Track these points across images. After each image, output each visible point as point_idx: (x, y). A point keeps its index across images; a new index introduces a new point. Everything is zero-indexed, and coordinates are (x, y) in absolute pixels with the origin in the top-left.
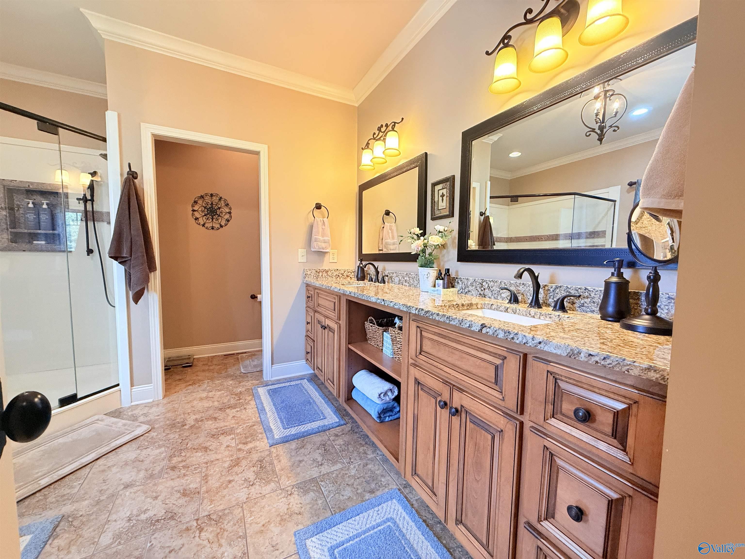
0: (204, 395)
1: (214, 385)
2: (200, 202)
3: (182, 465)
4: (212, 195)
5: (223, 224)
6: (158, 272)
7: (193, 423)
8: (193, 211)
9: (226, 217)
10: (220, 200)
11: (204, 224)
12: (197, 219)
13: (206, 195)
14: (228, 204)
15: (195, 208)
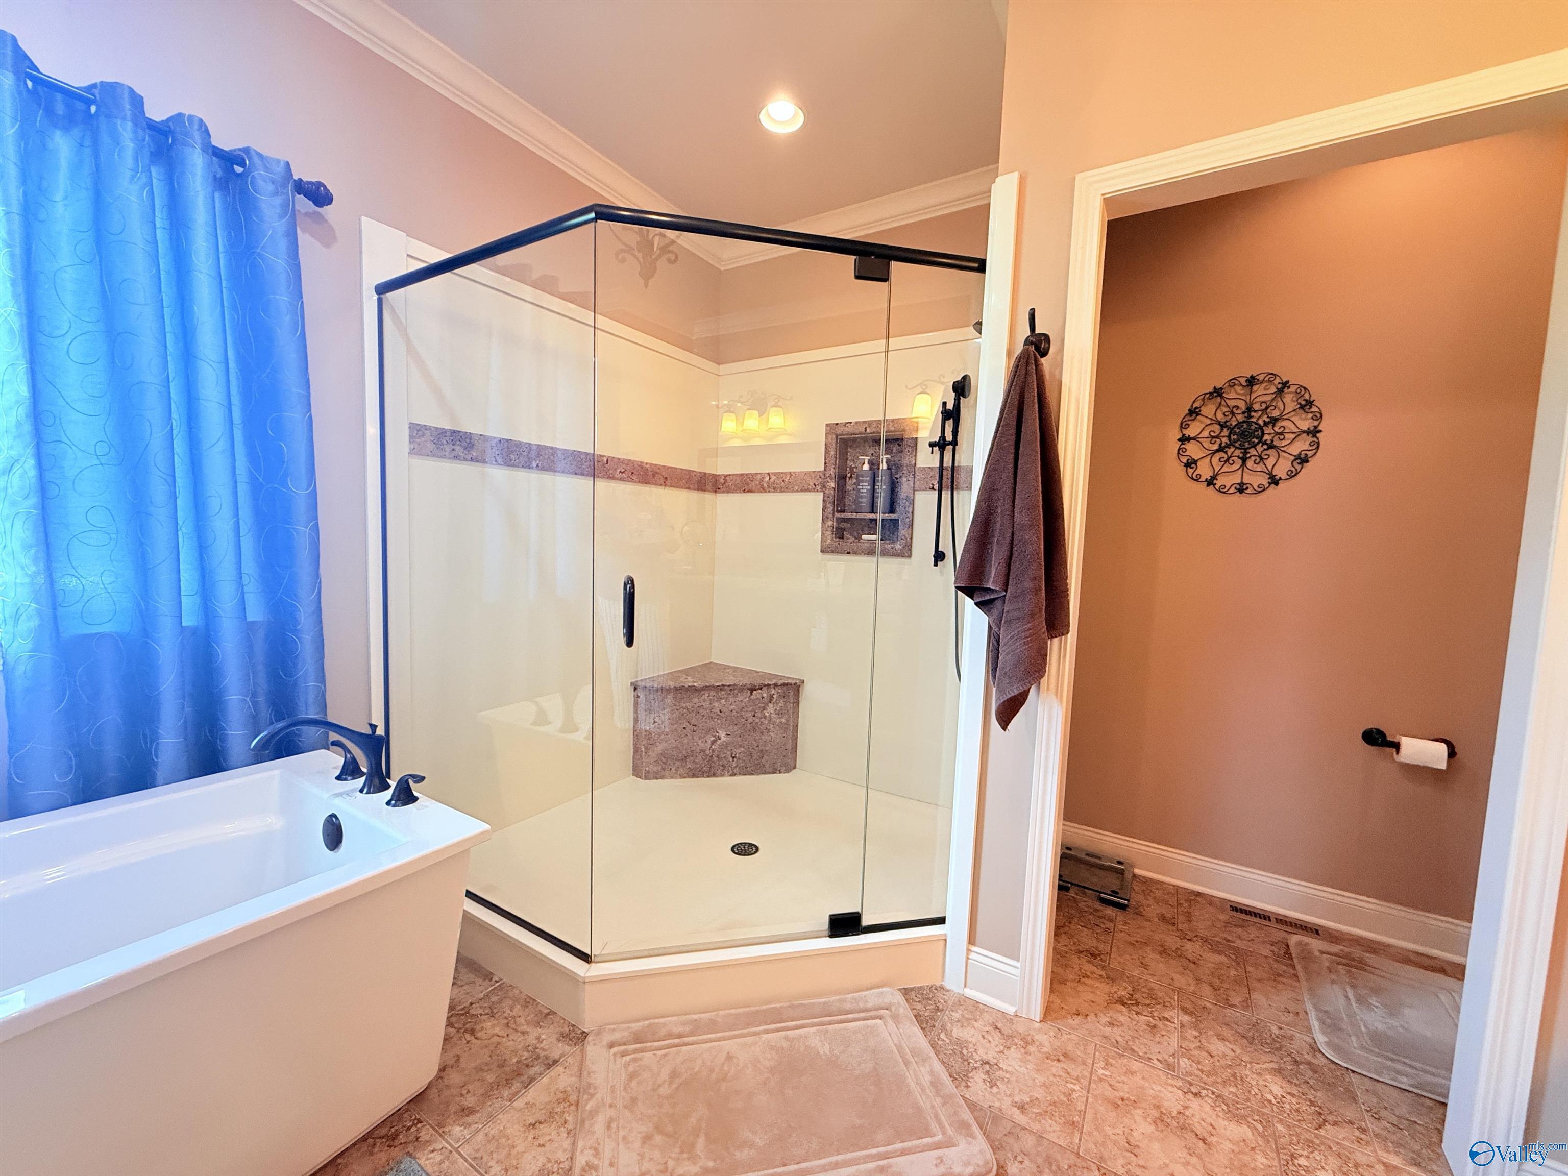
0: (1170, 1096)
1: (1208, 1062)
2: (1209, 410)
4: (1252, 382)
5: (1281, 471)
6: (1072, 637)
8: (1184, 439)
9: (1296, 448)
10: (1280, 391)
11: (1214, 477)
12: (1191, 464)
13: (1232, 383)
14: (1310, 403)
15: (1191, 432)
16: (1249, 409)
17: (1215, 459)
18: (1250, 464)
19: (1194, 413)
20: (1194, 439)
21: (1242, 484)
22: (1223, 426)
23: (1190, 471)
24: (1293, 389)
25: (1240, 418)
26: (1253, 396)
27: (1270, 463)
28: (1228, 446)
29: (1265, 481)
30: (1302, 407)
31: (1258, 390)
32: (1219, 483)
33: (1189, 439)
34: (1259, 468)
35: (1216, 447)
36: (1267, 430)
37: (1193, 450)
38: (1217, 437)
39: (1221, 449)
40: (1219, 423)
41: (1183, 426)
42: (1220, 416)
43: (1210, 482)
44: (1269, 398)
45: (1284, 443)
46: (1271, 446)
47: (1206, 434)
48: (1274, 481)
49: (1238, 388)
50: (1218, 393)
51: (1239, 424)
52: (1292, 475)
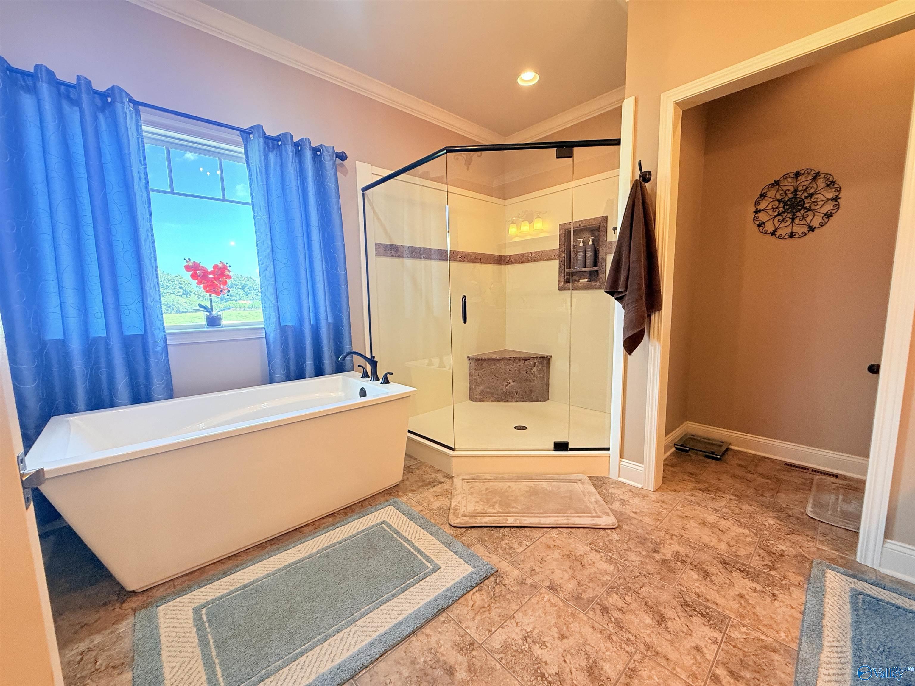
0: (712, 518)
1: (737, 510)
3: (616, 616)
4: (797, 175)
5: (815, 223)
7: (669, 557)
8: (757, 212)
9: (825, 210)
10: (815, 178)
11: (775, 231)
12: (762, 224)
13: (785, 177)
14: (833, 183)
15: (761, 207)
16: (796, 191)
17: (776, 220)
18: (797, 221)
19: (763, 196)
20: (763, 210)
21: (792, 233)
22: (780, 201)
23: (761, 228)
24: (822, 176)
25: (790, 196)
26: (798, 183)
27: (809, 219)
28: (783, 212)
29: (806, 230)
30: (828, 186)
31: (802, 178)
32: (778, 233)
33: (760, 211)
34: (802, 223)
35: (776, 213)
36: (807, 201)
37: (762, 217)
38: (776, 208)
39: (779, 215)
40: (778, 200)
41: (757, 204)
42: (778, 196)
43: (773, 234)
44: (808, 182)
45: (818, 207)
46: (809, 210)
47: (770, 207)
48: (812, 229)
49: (789, 179)
50: (777, 183)
51: (790, 199)
52: (822, 225)
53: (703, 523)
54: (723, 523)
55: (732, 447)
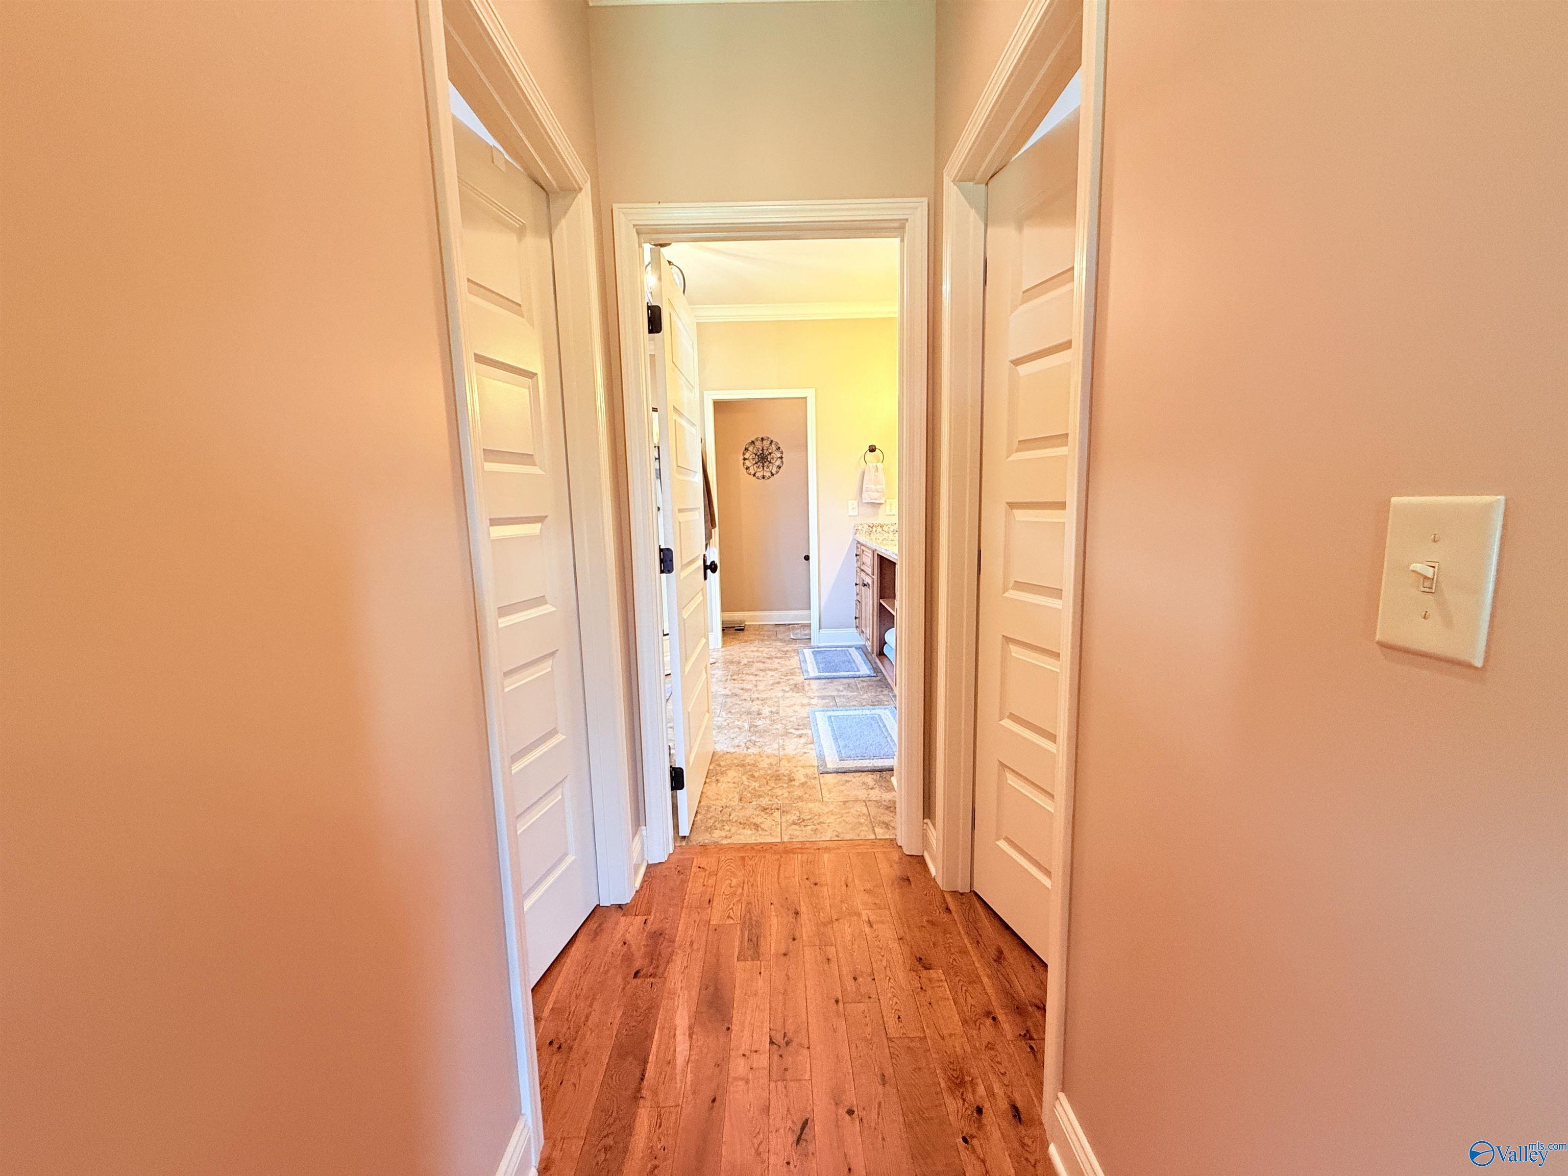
0: (755, 649)
1: (764, 644)
2: (751, 449)
4: (762, 439)
5: (774, 471)
6: (717, 529)
7: (746, 662)
8: (745, 459)
9: (777, 463)
10: (771, 443)
11: (755, 473)
12: (748, 468)
13: (757, 439)
14: (779, 448)
15: (746, 457)
16: (763, 449)
17: (755, 467)
18: (765, 468)
19: (746, 449)
20: (747, 459)
21: (763, 476)
22: (756, 455)
23: (748, 471)
24: (774, 443)
25: (761, 452)
26: (763, 444)
27: (771, 468)
28: (758, 462)
29: (770, 475)
30: (777, 449)
31: (764, 442)
32: (757, 475)
34: (768, 470)
35: (754, 462)
36: (769, 457)
37: (748, 463)
38: (754, 459)
39: (756, 463)
40: (754, 454)
41: (744, 454)
42: (755, 451)
43: (754, 475)
44: (768, 445)
45: (774, 461)
46: (770, 462)
47: (751, 457)
48: (772, 475)
49: (759, 441)
50: (753, 442)
51: (760, 454)
52: (777, 472)
53: (752, 651)
54: (760, 649)
55: (746, 623)
